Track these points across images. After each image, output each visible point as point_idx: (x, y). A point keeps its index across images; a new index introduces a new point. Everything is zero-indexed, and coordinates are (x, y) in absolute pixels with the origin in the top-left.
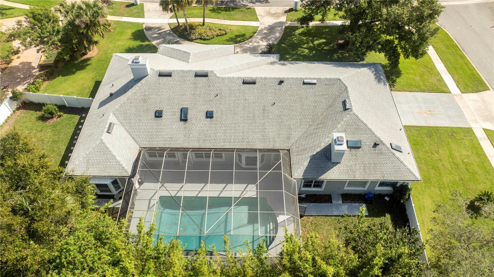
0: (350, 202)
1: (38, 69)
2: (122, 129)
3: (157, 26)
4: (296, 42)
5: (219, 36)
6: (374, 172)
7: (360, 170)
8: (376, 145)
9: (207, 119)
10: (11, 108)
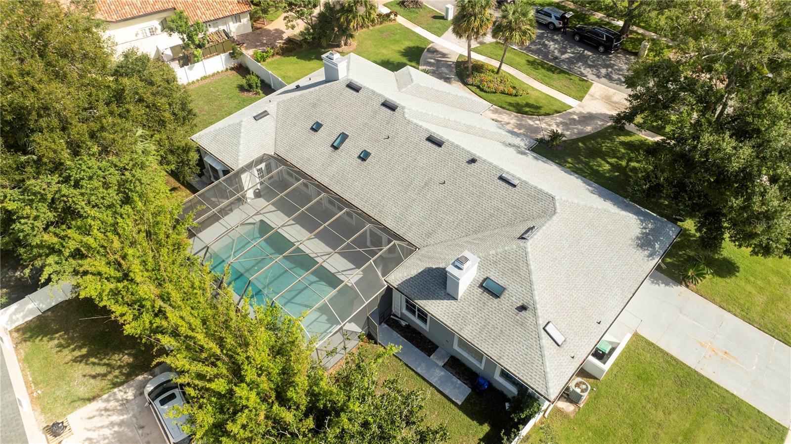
0: (454, 373)
1: (284, 41)
2: (273, 124)
3: (444, 51)
4: (604, 150)
5: (505, 94)
6: (491, 342)
7: (474, 327)
8: (523, 308)
9: (357, 159)
10: (225, 65)
